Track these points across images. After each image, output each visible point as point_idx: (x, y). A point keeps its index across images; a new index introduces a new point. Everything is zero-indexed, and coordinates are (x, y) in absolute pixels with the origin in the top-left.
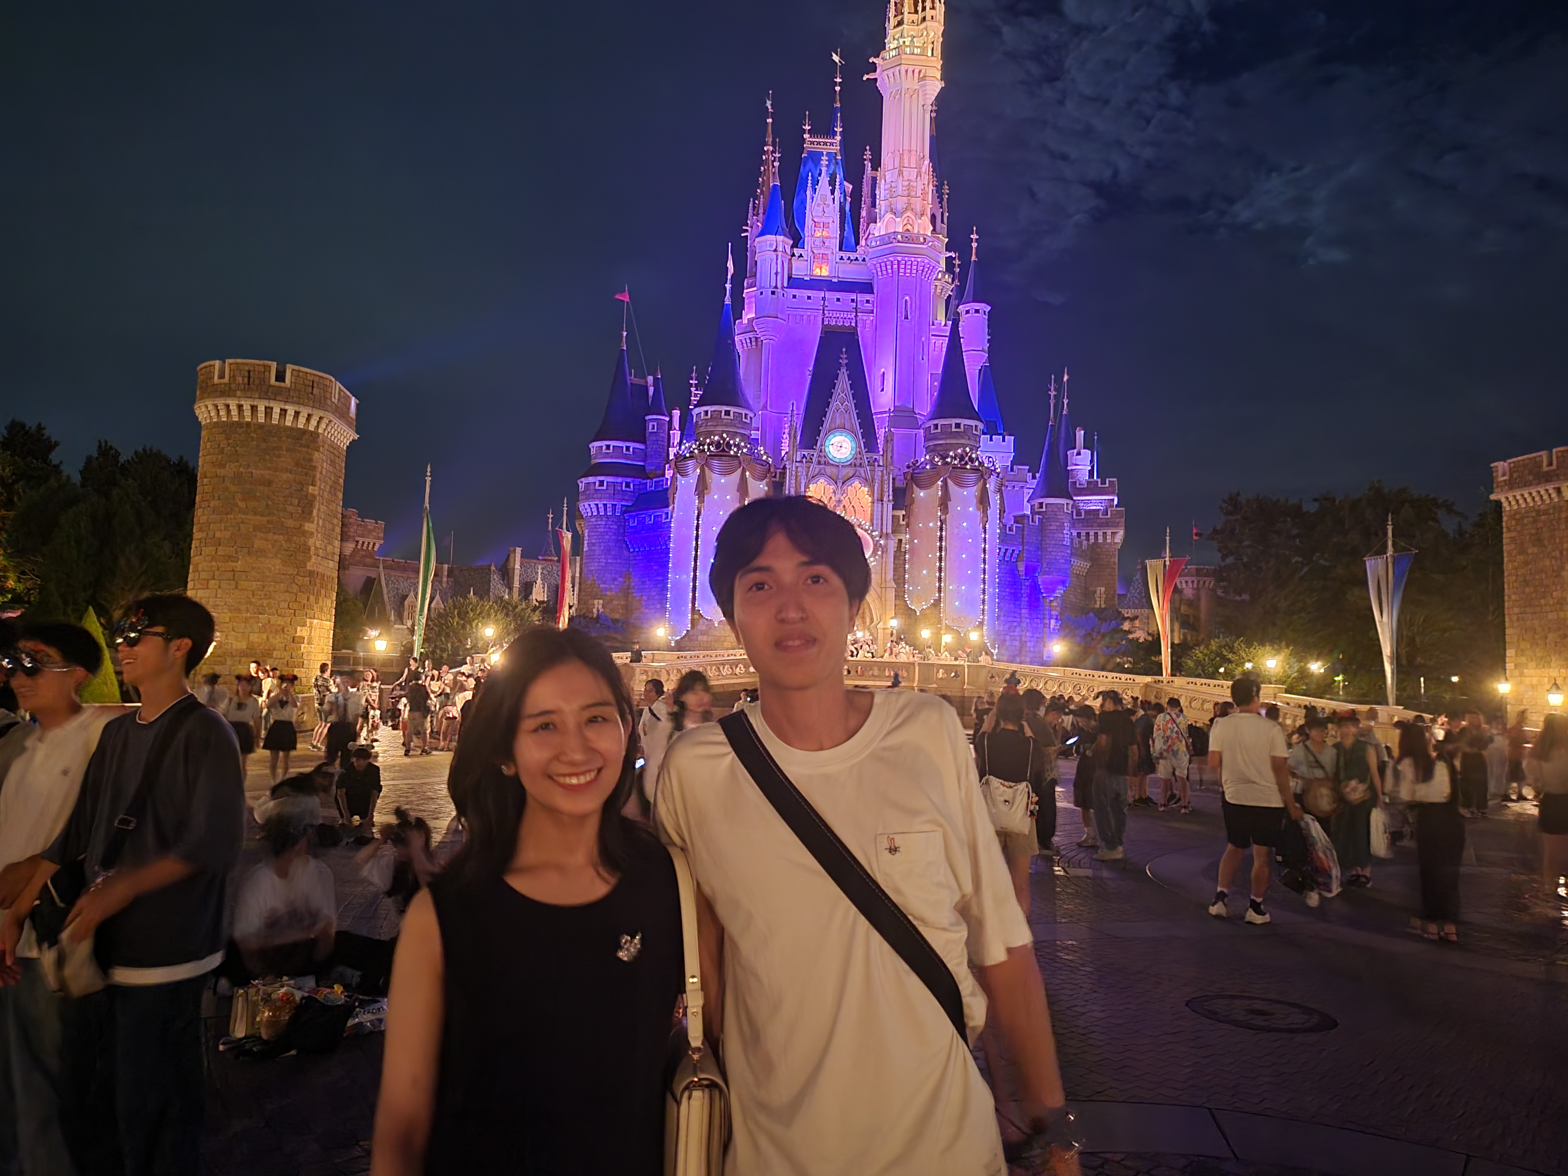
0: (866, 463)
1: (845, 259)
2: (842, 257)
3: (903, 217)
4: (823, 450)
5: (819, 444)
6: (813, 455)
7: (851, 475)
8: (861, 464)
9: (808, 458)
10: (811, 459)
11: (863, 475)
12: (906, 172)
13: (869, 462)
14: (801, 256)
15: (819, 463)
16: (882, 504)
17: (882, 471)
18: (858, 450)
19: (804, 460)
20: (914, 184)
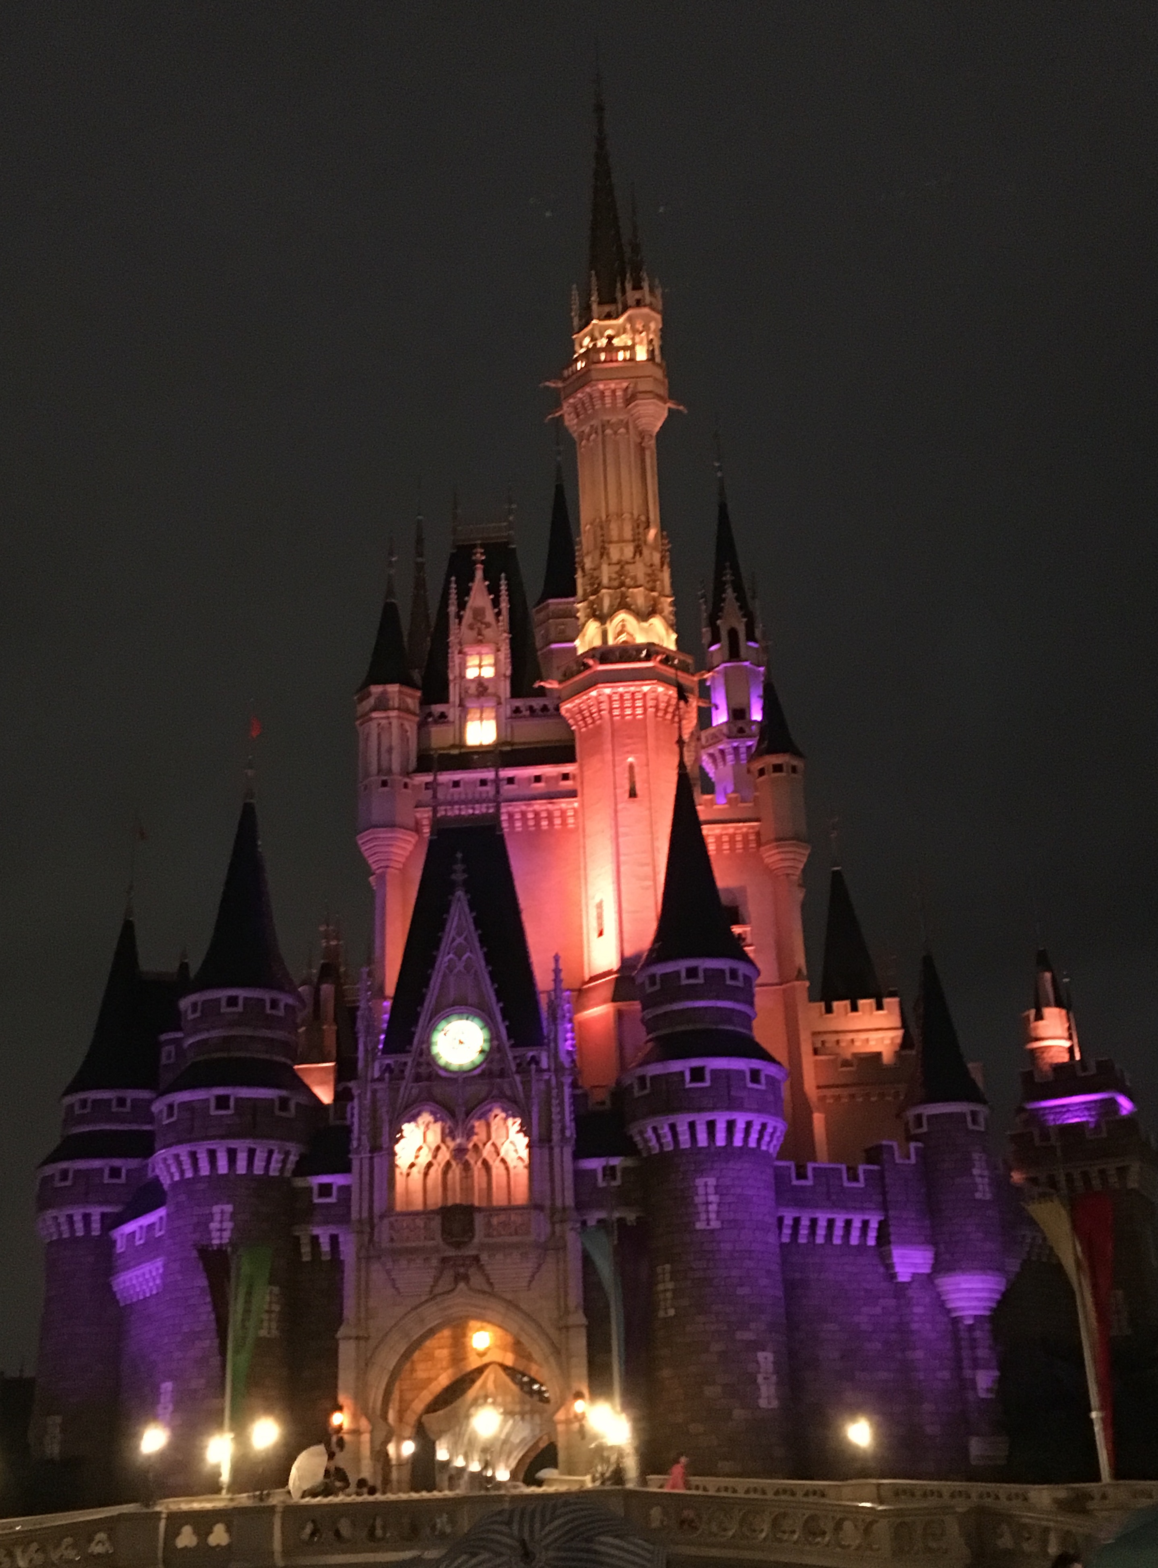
0: (514, 1069)
10: (402, 1071)
11: (508, 1093)
16: (551, 1149)
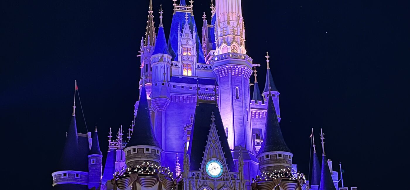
1: (201, 67)
2: (199, 66)
3: (232, 46)
4: (204, 171)
5: (202, 167)
6: (199, 174)
7: (221, 185)
8: (227, 178)
9: (196, 176)
12: (231, 23)
13: (231, 177)
14: (176, 65)
15: (203, 178)
17: (239, 183)
18: (225, 170)
19: (194, 177)
20: (236, 29)
